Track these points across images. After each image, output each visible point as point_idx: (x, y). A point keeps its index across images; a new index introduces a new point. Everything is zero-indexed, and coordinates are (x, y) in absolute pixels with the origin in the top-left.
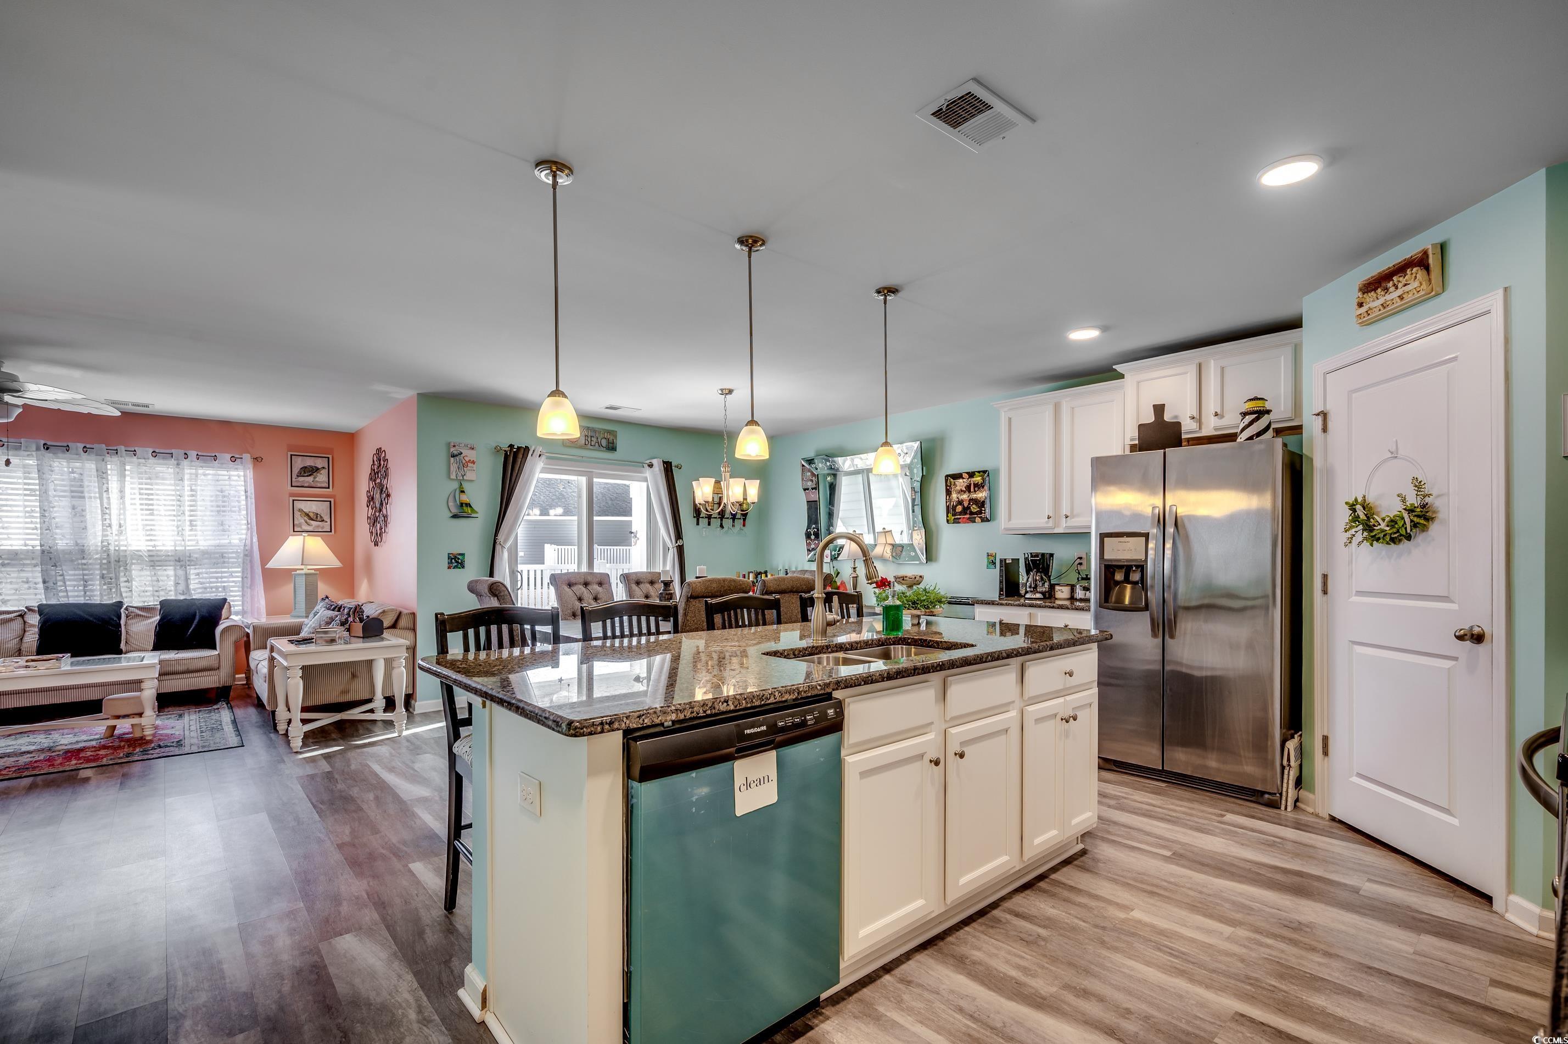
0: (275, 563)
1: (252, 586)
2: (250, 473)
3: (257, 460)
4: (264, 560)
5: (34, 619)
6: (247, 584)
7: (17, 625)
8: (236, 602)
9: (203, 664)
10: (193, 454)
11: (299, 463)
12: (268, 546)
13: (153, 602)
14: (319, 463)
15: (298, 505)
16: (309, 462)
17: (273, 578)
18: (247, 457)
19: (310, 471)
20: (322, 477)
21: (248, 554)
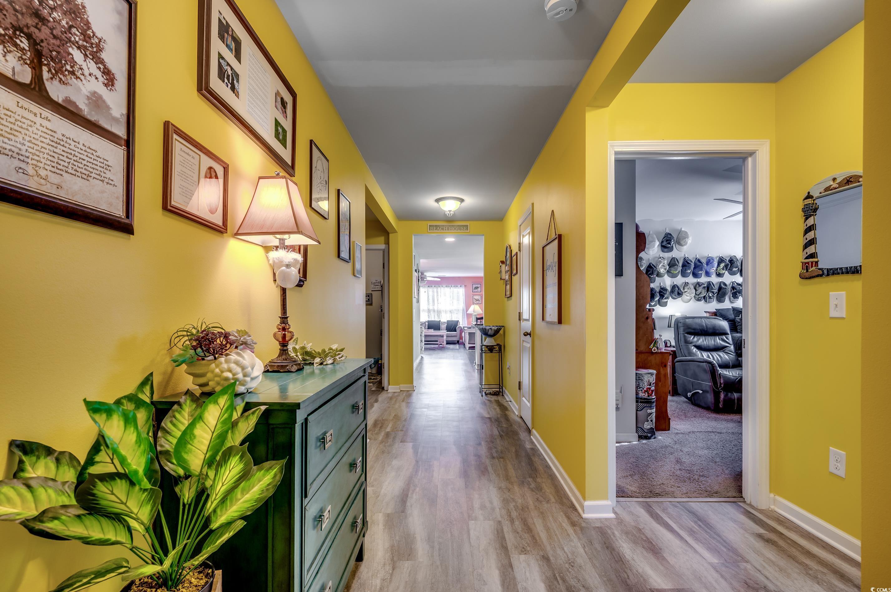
0: (469, 312)
1: (464, 318)
2: (464, 290)
3: (465, 286)
4: (467, 312)
5: (427, 324)
6: (463, 318)
7: (424, 325)
8: (461, 321)
9: (454, 335)
10: (453, 286)
11: (474, 286)
12: (468, 307)
13: (446, 321)
14: (479, 286)
15: (475, 297)
16: (476, 286)
17: (469, 316)
18: (463, 285)
19: (477, 288)
20: (479, 289)
21: (463, 310)
